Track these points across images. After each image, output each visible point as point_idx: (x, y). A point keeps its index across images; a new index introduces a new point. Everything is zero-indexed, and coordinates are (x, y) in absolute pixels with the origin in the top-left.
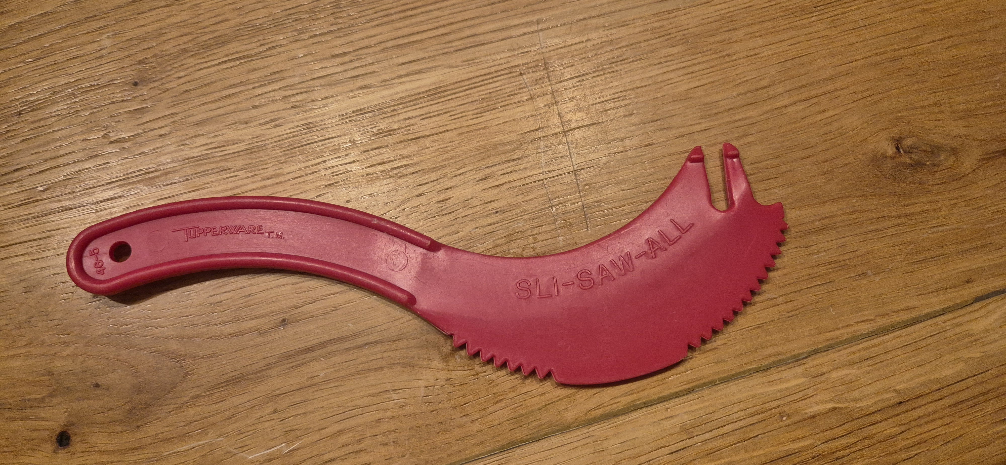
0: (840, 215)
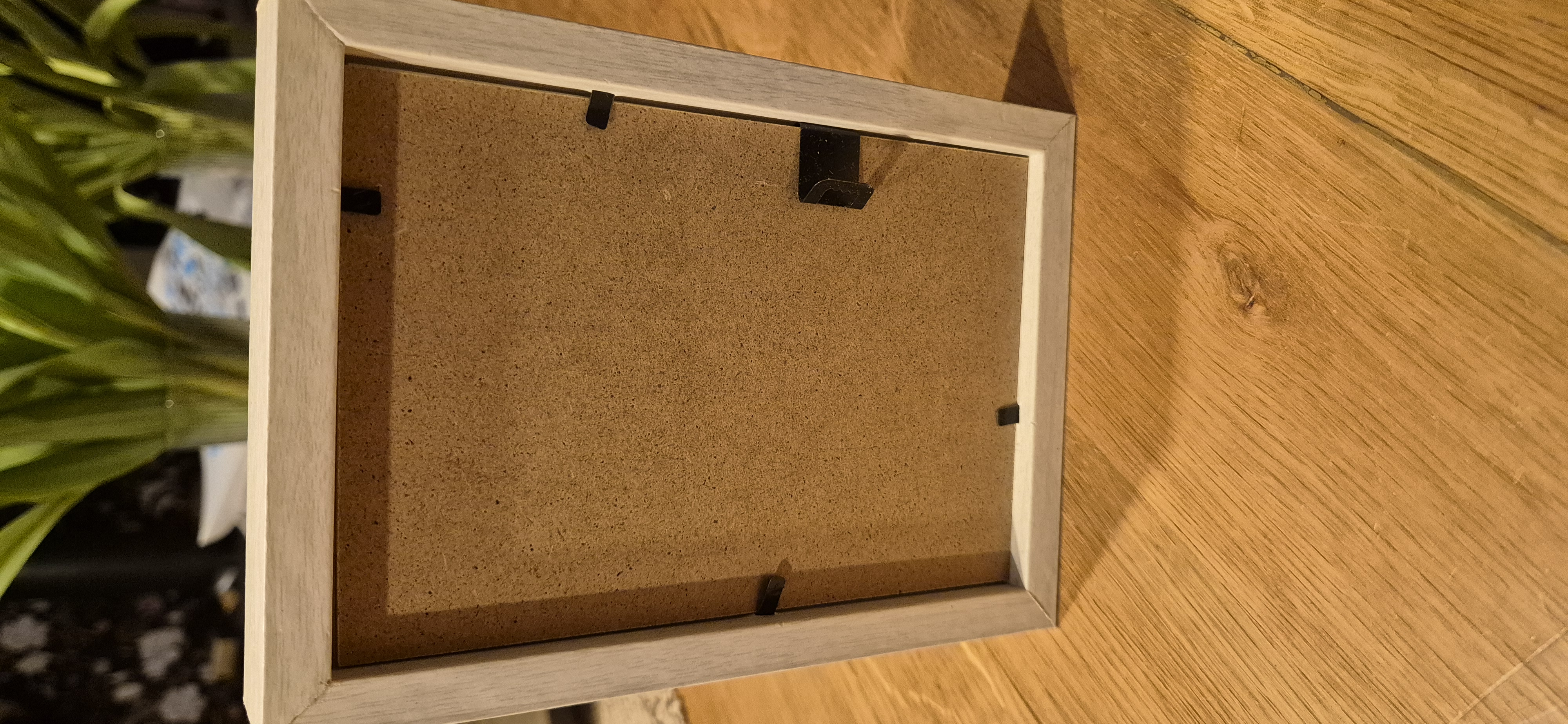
0: (1362, 316)
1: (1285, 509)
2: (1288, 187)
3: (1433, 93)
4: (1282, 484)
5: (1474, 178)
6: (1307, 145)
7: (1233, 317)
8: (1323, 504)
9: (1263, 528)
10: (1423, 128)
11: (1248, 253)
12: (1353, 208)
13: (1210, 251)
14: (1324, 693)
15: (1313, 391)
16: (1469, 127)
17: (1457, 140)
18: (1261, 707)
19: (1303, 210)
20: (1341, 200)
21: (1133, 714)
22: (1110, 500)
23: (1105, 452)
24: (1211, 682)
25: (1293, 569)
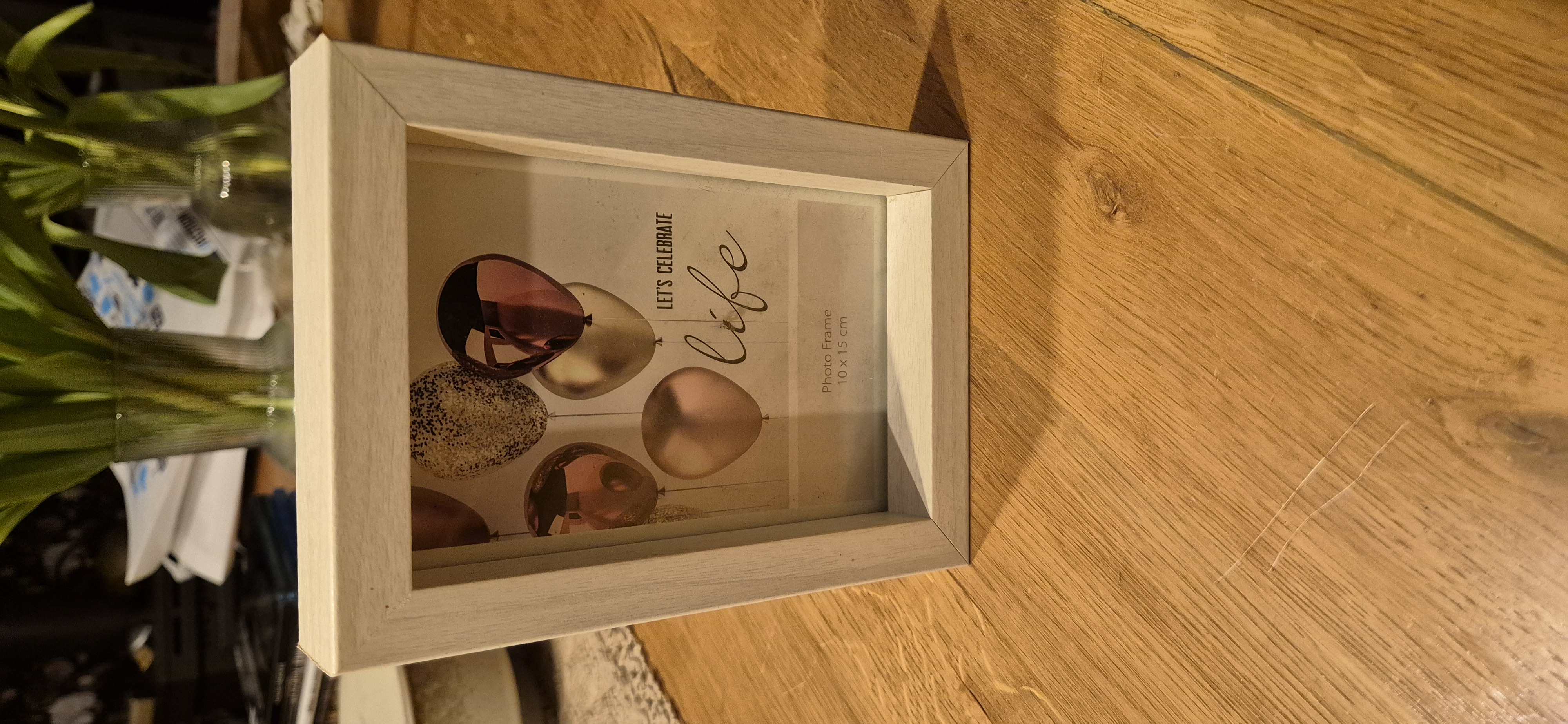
0: (1198, 209)
1: (1148, 371)
2: (1138, 115)
3: (1241, 28)
4: (1145, 352)
5: (1272, 92)
6: (1152, 80)
7: (1102, 224)
8: (1176, 362)
9: (1132, 390)
10: (1236, 57)
11: (1111, 172)
12: (1189, 126)
13: (1081, 173)
14: (1184, 513)
15: (1165, 274)
16: (1268, 52)
17: (1259, 63)
18: (1137, 534)
19: (1151, 132)
20: (1178, 120)
21: (1038, 562)
22: (1012, 389)
23: (1006, 351)
24: (1097, 522)
25: (1156, 419)
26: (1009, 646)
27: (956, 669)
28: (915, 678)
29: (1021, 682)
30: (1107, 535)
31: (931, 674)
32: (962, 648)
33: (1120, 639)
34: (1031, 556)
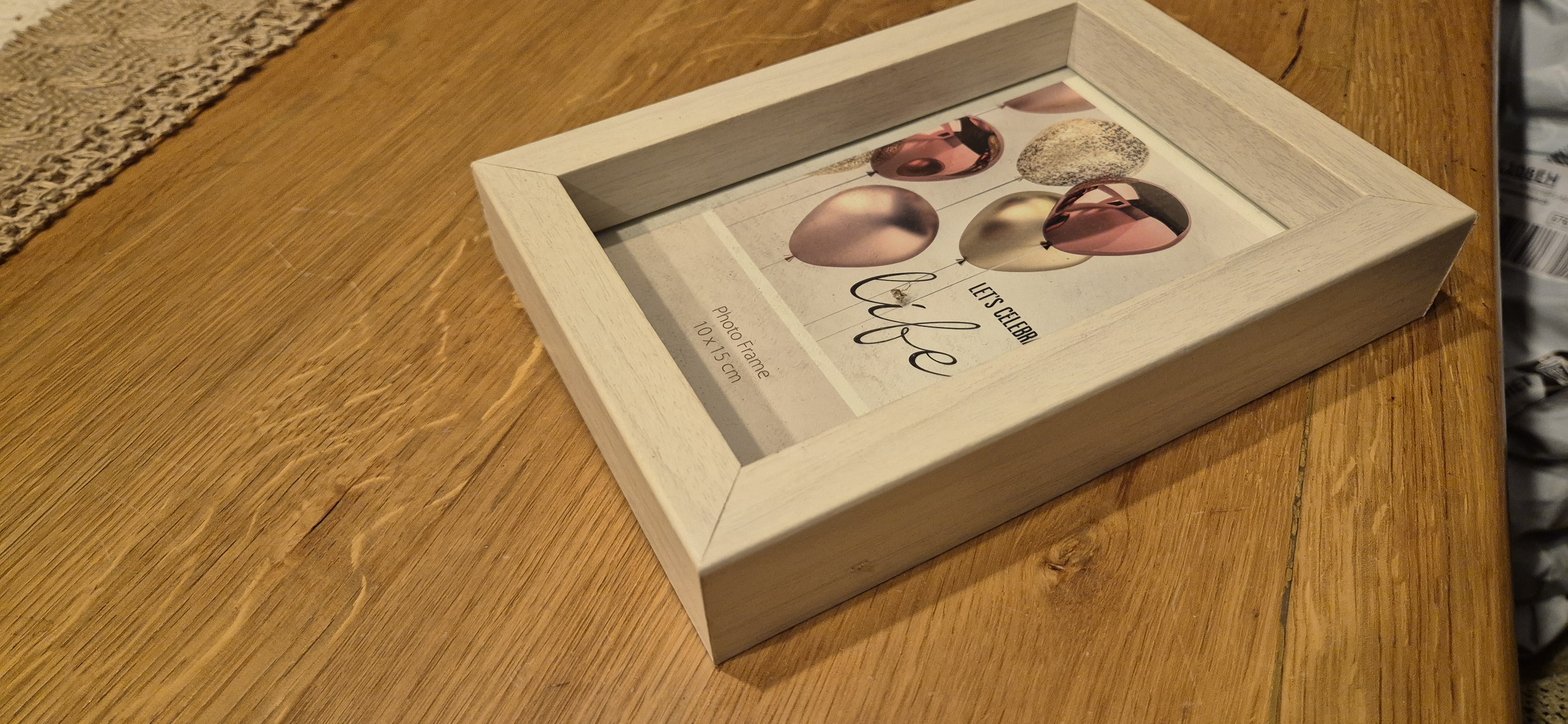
2: (1188, 573)
3: (1343, 688)
6: (1237, 580)
8: (884, 697)
10: (1305, 689)
11: (1103, 550)
12: (1197, 645)
13: (1088, 513)
15: (996, 656)
18: (629, 697)
21: (550, 561)
24: (631, 635)
25: (799, 686)
26: (420, 543)
27: (366, 475)
28: (338, 421)
29: (371, 572)
30: (616, 653)
31: (350, 441)
32: (400, 477)
33: (472, 705)
34: (556, 551)
